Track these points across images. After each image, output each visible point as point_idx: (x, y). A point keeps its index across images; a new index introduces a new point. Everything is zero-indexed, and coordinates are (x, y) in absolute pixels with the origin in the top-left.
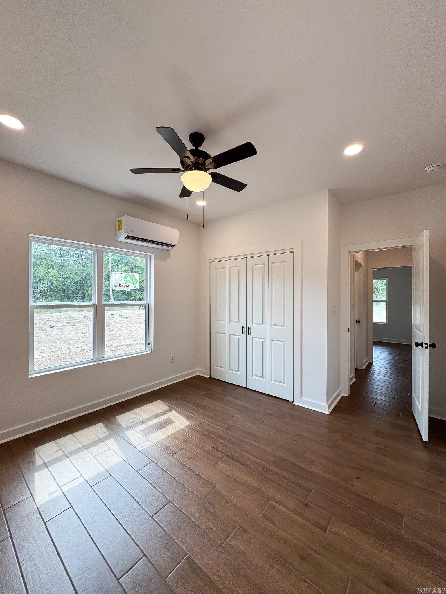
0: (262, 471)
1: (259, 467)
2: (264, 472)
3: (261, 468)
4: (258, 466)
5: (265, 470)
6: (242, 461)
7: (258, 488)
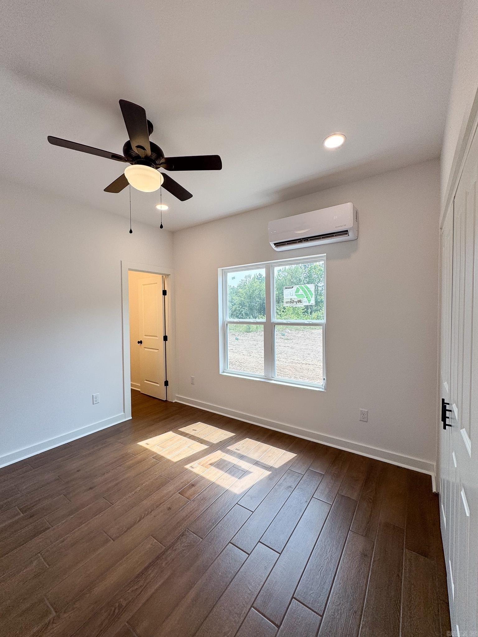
0: (117, 604)
1: (127, 601)
2: (113, 609)
3: (124, 604)
4: (130, 599)
5: (117, 611)
6: (150, 571)
7: (88, 596)
